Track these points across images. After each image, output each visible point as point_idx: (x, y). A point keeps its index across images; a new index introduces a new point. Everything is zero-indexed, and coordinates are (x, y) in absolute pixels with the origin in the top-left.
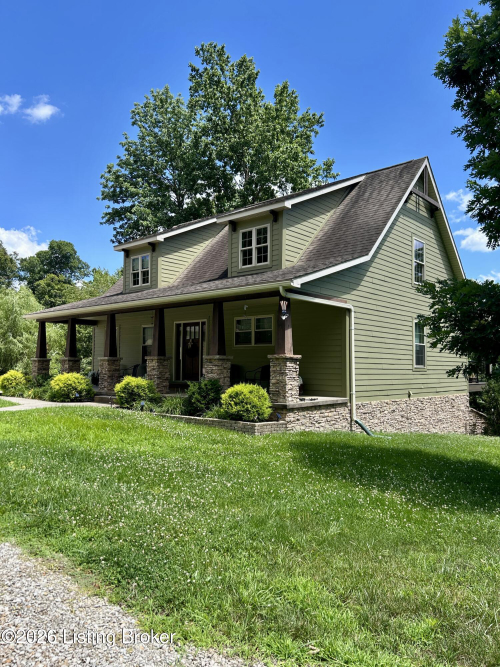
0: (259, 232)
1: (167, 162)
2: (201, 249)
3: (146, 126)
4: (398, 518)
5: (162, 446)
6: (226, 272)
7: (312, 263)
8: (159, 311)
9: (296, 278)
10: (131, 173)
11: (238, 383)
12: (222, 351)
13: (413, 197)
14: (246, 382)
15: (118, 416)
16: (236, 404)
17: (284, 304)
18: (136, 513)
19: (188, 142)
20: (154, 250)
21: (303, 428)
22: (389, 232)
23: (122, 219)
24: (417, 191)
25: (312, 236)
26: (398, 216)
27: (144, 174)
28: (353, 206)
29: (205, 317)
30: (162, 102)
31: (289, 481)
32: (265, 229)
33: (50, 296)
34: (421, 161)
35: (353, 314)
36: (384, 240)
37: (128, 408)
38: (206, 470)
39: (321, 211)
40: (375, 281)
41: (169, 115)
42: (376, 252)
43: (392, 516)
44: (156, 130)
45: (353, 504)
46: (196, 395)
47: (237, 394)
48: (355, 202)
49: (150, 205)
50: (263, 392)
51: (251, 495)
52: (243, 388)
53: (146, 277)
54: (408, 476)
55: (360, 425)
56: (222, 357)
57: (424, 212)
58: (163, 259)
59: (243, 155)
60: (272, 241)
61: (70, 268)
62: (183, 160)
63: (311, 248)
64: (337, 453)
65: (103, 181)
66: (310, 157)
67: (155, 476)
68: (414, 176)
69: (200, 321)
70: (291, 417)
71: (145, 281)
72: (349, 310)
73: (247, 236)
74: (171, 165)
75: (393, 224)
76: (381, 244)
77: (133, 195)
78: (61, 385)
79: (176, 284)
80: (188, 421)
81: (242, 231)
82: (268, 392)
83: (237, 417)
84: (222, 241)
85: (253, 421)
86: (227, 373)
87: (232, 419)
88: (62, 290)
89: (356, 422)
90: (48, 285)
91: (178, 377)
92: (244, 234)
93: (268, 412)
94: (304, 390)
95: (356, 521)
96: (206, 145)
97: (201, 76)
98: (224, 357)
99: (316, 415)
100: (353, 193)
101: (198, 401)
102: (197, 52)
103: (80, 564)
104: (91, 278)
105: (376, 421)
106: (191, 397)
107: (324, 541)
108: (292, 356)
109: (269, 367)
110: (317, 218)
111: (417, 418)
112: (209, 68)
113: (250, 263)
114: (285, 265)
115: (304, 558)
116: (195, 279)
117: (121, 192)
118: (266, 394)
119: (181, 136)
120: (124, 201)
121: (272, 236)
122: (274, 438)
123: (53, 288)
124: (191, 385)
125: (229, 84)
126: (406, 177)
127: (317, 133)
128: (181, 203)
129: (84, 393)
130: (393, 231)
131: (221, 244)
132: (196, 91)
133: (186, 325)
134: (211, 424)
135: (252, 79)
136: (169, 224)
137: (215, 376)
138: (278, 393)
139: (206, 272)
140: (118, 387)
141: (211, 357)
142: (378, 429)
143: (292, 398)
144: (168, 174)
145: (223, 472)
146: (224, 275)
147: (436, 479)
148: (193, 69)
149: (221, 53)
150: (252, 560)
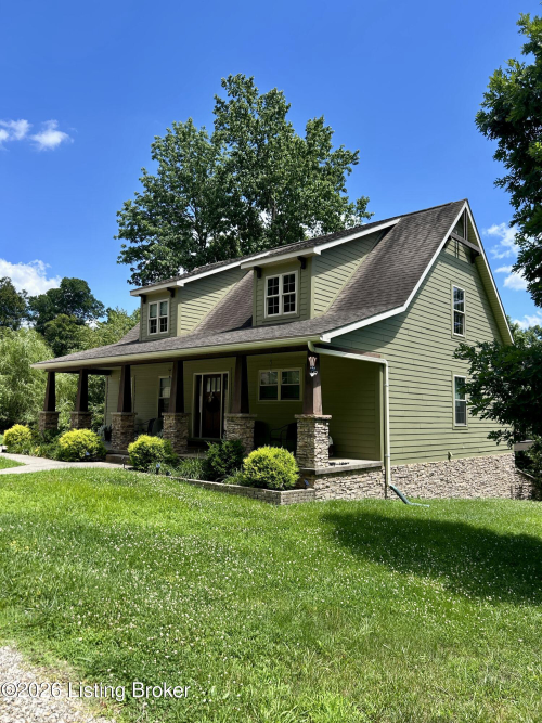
0: (286, 279)
1: (189, 198)
2: (224, 294)
3: (167, 160)
4: (437, 613)
5: (178, 520)
6: (251, 319)
7: (343, 313)
8: (178, 363)
9: (325, 332)
10: (150, 211)
11: (262, 446)
12: (245, 409)
13: (452, 242)
14: (271, 445)
15: (131, 480)
16: (260, 470)
17: (312, 361)
18: (149, 609)
19: (212, 176)
20: (173, 296)
21: (333, 495)
22: (426, 280)
23: (140, 258)
24: (456, 236)
25: (343, 283)
26: (435, 263)
27: (164, 212)
28: (387, 252)
29: (227, 369)
30: (184, 134)
31: (316, 566)
32: (293, 276)
33: (61, 338)
34: (460, 203)
35: (387, 369)
36: (421, 288)
37: (142, 471)
38: (226, 552)
39: (353, 256)
40: (411, 333)
41: (192, 149)
42: (413, 302)
43: (430, 610)
44: (178, 164)
45: (386, 594)
46: (217, 458)
47: (261, 459)
48: (390, 247)
49: (170, 244)
50: (290, 456)
51: (274, 584)
52: (266, 451)
53: (164, 325)
54: (447, 557)
55: (395, 491)
56: (245, 415)
57: (463, 258)
58: (183, 305)
59: (270, 192)
60: (300, 289)
61: (83, 308)
62: (206, 196)
63: (342, 296)
64: (370, 528)
65: (120, 218)
66: (342, 195)
67: (170, 561)
68: (453, 220)
69: (222, 373)
70: (319, 483)
71: (163, 328)
72: (383, 365)
73: (273, 284)
74: (193, 201)
75: (431, 271)
76: (418, 293)
77: (151, 234)
78: (71, 443)
79: (196, 332)
80: (208, 487)
81: (267, 278)
82: (295, 455)
83: (262, 484)
84: (246, 286)
85: (279, 489)
86: (250, 433)
87: (256, 486)
88: (73, 332)
89: (392, 488)
90: (59, 326)
91: (197, 433)
92: (270, 281)
93: (294, 478)
94: (335, 452)
95: (390, 616)
96: (231, 182)
97: (227, 108)
98: (248, 415)
99: (347, 480)
100: (388, 237)
101: (219, 465)
102: (224, 84)
103: (86, 676)
104: (106, 319)
105: (413, 486)
106: (210, 460)
107: (354, 644)
108: (321, 416)
109: (296, 428)
110: (349, 265)
111: (458, 482)
112: (235, 100)
113: (277, 312)
114: (314, 314)
115: (332, 666)
116: (217, 327)
117: (139, 230)
118: (293, 459)
119: (205, 171)
120: (142, 240)
121: (300, 283)
122: (302, 509)
123: (64, 329)
124: (212, 447)
125: (257, 117)
126: (444, 221)
127: (350, 171)
128: (203, 242)
129: (95, 452)
130: (431, 279)
131: (245, 290)
132: (222, 124)
133: (206, 377)
134: (232, 491)
135: (281, 112)
136: (190, 265)
137: (237, 435)
138: (305, 457)
139: (228, 320)
140: (132, 447)
141: (233, 415)
142: (415, 494)
143: (322, 463)
144: (190, 210)
145: (245, 554)
146: (248, 325)
147: (478, 560)
148: (219, 102)
149: (249, 85)
150: (275, 670)
